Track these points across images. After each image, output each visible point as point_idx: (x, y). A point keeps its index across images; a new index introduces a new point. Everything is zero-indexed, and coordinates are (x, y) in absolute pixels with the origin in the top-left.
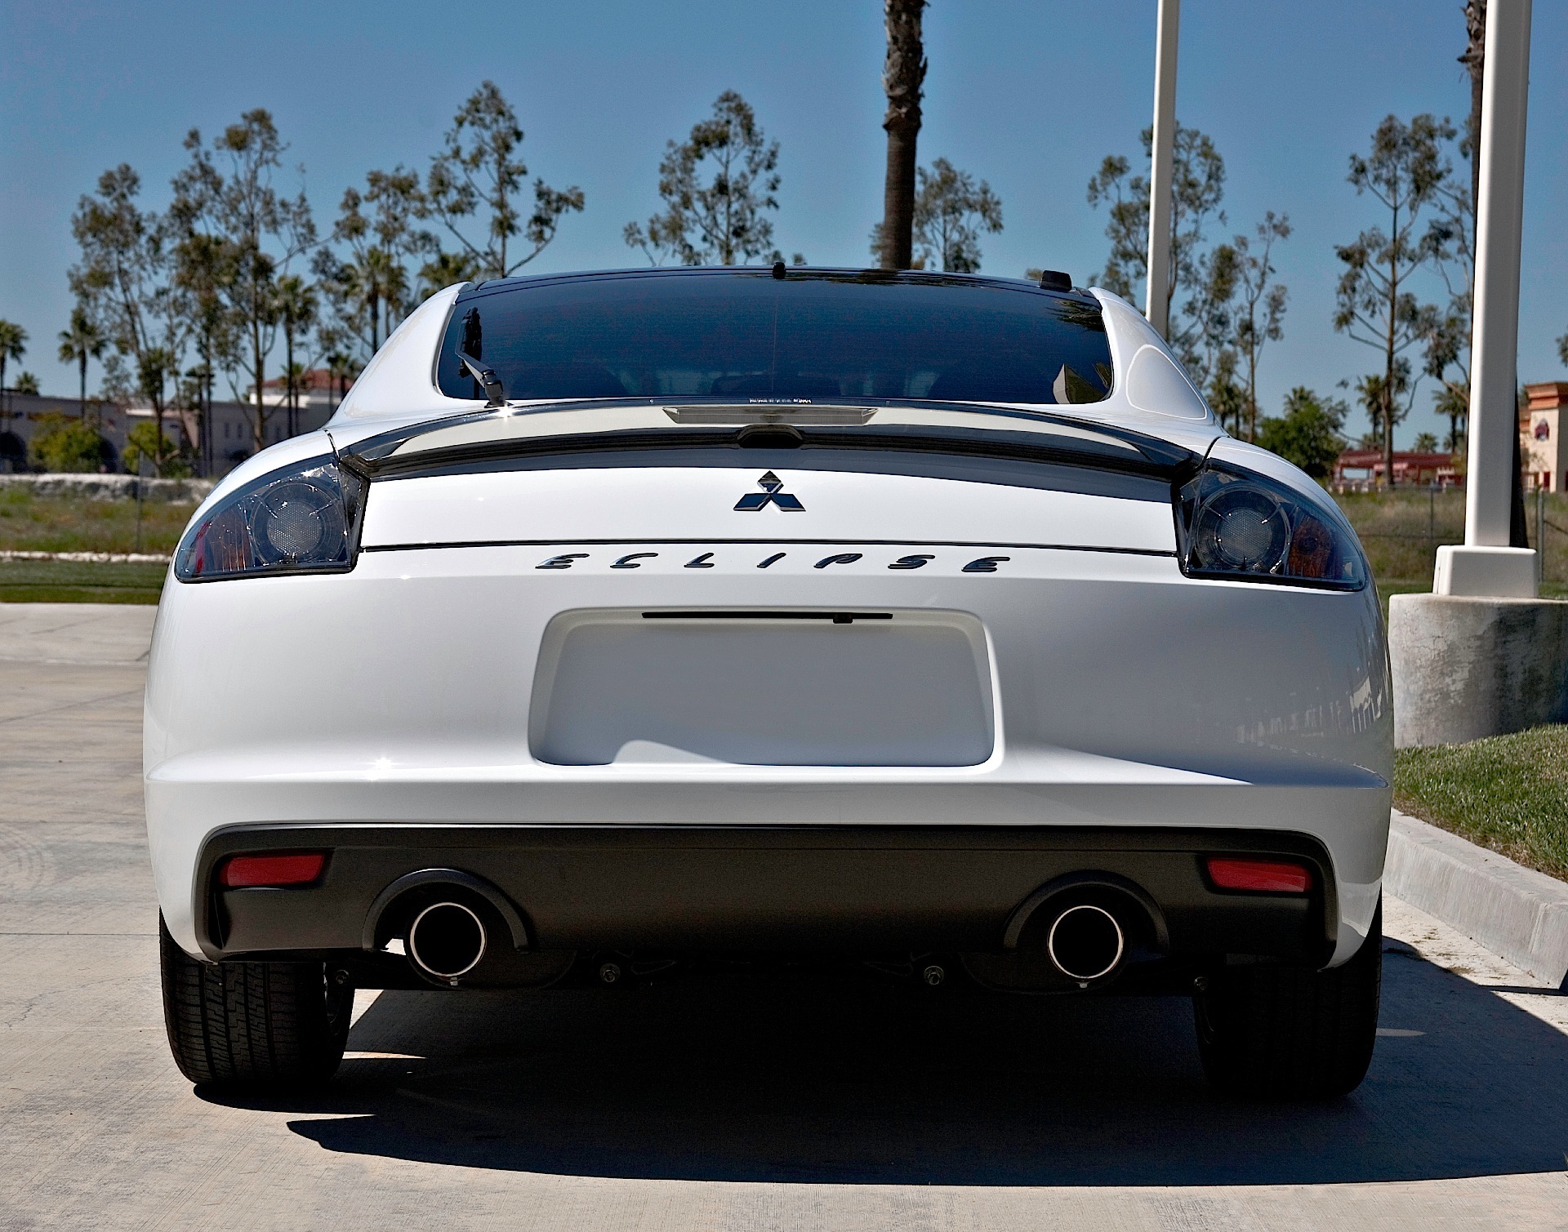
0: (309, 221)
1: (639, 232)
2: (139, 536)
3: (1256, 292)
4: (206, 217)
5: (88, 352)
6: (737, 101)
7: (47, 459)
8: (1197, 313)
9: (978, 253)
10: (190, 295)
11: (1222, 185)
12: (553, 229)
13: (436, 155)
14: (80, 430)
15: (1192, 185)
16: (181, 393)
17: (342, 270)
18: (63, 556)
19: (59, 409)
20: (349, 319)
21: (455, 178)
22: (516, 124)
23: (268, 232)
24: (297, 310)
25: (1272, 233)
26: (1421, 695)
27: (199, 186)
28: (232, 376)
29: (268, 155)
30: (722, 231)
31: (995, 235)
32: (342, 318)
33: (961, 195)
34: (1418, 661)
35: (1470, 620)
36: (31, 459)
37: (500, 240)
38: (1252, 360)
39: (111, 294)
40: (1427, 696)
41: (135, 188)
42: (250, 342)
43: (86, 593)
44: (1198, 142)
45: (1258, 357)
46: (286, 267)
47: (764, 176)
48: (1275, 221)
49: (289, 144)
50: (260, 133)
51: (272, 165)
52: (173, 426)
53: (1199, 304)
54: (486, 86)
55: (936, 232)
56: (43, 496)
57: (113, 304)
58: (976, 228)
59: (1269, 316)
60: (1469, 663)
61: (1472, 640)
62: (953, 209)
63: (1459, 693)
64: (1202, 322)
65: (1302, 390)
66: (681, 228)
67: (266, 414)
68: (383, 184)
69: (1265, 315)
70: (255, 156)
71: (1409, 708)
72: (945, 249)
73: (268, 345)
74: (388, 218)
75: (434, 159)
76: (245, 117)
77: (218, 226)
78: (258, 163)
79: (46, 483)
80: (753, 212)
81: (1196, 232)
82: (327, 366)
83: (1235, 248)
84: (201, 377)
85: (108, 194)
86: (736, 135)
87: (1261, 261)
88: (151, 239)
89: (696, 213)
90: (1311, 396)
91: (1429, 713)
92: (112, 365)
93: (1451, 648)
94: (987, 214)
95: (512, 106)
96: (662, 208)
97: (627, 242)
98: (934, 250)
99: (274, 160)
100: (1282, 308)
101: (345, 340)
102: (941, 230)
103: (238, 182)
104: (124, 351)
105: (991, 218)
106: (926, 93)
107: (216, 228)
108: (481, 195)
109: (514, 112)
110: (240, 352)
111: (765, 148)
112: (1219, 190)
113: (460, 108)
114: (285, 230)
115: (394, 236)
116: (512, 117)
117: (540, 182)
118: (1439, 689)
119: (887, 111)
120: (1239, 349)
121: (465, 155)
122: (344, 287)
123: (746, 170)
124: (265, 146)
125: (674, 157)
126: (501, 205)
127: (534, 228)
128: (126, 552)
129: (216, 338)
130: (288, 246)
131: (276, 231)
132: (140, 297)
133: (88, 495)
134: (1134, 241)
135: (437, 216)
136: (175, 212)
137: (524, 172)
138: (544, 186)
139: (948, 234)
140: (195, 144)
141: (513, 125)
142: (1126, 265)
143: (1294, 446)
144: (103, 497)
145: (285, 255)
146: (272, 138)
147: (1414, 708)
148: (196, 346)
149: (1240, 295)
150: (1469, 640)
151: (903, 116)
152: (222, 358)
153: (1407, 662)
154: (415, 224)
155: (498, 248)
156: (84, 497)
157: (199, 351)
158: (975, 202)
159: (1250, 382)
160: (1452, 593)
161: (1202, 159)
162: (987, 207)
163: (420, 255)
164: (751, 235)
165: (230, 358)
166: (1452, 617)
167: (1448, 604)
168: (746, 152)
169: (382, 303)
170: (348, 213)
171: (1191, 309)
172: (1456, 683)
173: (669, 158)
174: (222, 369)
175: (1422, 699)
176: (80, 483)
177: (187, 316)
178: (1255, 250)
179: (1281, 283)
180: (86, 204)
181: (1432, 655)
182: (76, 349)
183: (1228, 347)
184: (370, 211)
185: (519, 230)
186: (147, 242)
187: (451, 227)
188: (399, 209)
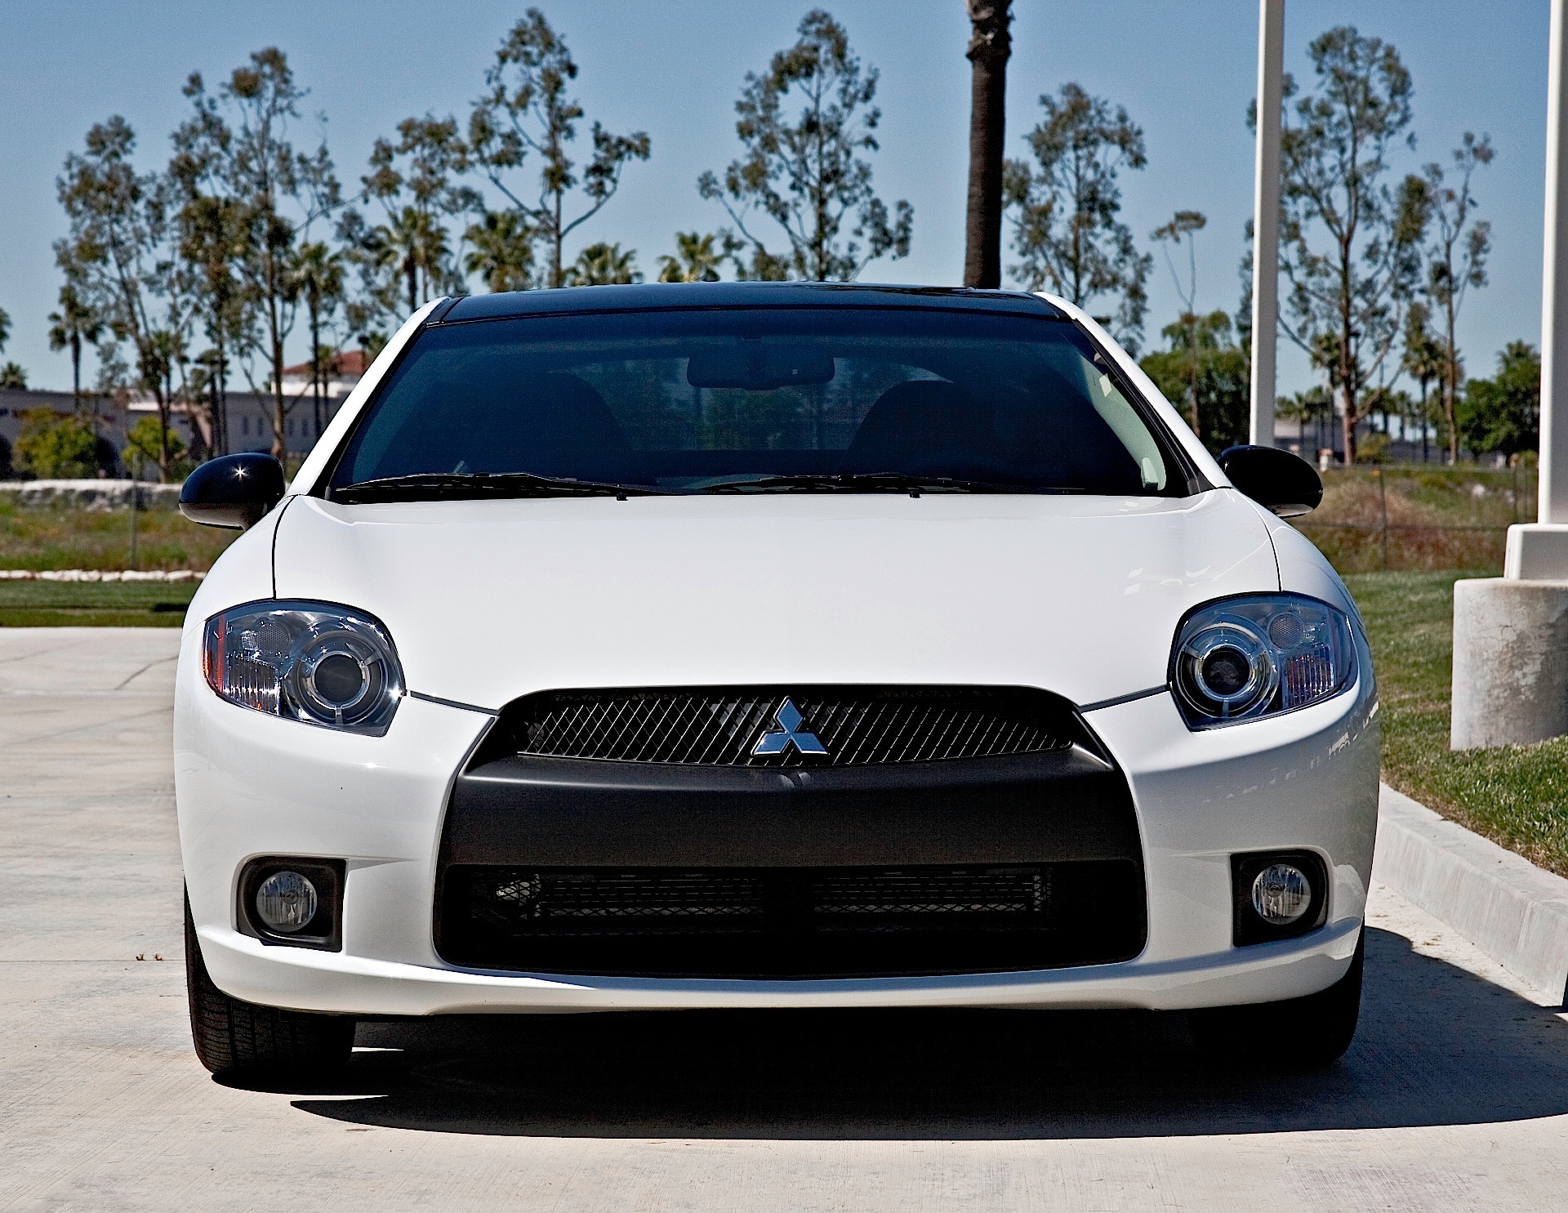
0: (332, 178)
1: (715, 182)
2: (134, 550)
3: (1454, 229)
4: (212, 177)
5: (81, 336)
6: (826, 22)
7: (36, 463)
8: (1381, 258)
9: (1116, 193)
10: (197, 269)
11: (1410, 101)
12: (614, 181)
13: (477, 100)
14: (72, 428)
15: (1373, 104)
16: (189, 383)
17: (371, 235)
18: (48, 575)
19: (49, 405)
20: (380, 293)
21: (498, 124)
22: (569, 57)
23: (284, 193)
24: (322, 283)
25: (1471, 157)
26: (1489, 691)
27: (203, 140)
28: (246, 362)
29: (282, 102)
30: (814, 177)
31: (1136, 172)
32: (372, 293)
33: (1095, 124)
34: (1485, 653)
35: (1541, 607)
36: (17, 463)
37: (554, 195)
38: (1450, 311)
39: (105, 270)
40: (1495, 692)
41: (128, 145)
42: (266, 321)
43: (63, 615)
44: (1380, 53)
45: (1458, 309)
46: (307, 233)
47: (862, 109)
48: (1475, 144)
49: (309, 90)
50: (271, 77)
51: (287, 113)
52: (182, 422)
53: (1384, 248)
54: (532, 13)
55: (1068, 172)
56: (30, 506)
57: (106, 281)
58: (1115, 163)
59: (1470, 259)
60: (1541, 654)
61: (1544, 628)
62: (1085, 141)
63: (1530, 687)
64: (1389, 268)
65: (1520, 344)
66: (764, 173)
67: (287, 405)
68: (416, 133)
69: (1465, 257)
70: (266, 104)
71: (1476, 706)
72: (1078, 189)
73: (287, 325)
74: (424, 173)
75: (474, 104)
76: (254, 57)
77: (225, 185)
78: (271, 111)
79: (34, 492)
80: (848, 153)
81: (1379, 159)
82: (359, 347)
83: (1427, 180)
84: (213, 363)
85: (97, 153)
86: (827, 62)
87: (1459, 193)
88: (149, 203)
89: (782, 157)
90: (1532, 352)
91: (1497, 711)
92: (106, 354)
93: (1521, 638)
94: (1128, 146)
95: (563, 36)
96: (741, 152)
97: (702, 193)
98: (1064, 192)
99: (289, 107)
100: (1485, 247)
101: (377, 317)
102: (1073, 168)
103: (247, 133)
104: (121, 336)
105: (1131, 152)
106: (1016, 15)
107: (224, 189)
108: (530, 142)
109: (565, 43)
110: (255, 334)
111: (862, 77)
112: (1407, 108)
113: (502, 41)
114: (304, 189)
115: (430, 193)
116: (563, 50)
117: (598, 126)
118: (1508, 684)
119: (971, 37)
120: (1434, 299)
121: (510, 96)
122: (373, 256)
123: (838, 103)
124: (278, 92)
125: (755, 92)
126: (553, 153)
127: (592, 180)
128: (120, 569)
129: (227, 318)
130: (308, 208)
131: (294, 191)
132: (138, 273)
133: (82, 504)
134: (1304, 174)
135: (479, 167)
136: (176, 170)
137: (580, 113)
138: (603, 130)
139: (1081, 172)
140: (196, 89)
141: (565, 57)
142: (1295, 202)
143: (1504, 415)
144: (101, 506)
145: (306, 219)
146: (286, 81)
147: (1481, 705)
148: (204, 328)
149: (1433, 233)
150: (1540, 628)
151: (989, 43)
152: (235, 342)
153: (1473, 655)
154: (455, 180)
155: (551, 205)
156: (77, 508)
157: (208, 333)
158: (1113, 133)
159: (1449, 338)
160: (1522, 577)
161: (1384, 74)
162: (1126, 139)
163: (461, 215)
164: (847, 180)
165: (244, 341)
166: (1522, 604)
167: (1517, 589)
168: (838, 84)
169: (420, 272)
170: (379, 168)
171: (1372, 253)
172: (1527, 676)
173: (748, 93)
174: (234, 353)
175: (1490, 696)
176: (72, 491)
177: (193, 293)
178: (1452, 180)
179: (1484, 218)
180: (74, 163)
181: (1500, 646)
182: (69, 334)
183: (1419, 298)
184: (403, 165)
185: (575, 182)
186: (146, 207)
187: (496, 181)
188: (437, 161)
